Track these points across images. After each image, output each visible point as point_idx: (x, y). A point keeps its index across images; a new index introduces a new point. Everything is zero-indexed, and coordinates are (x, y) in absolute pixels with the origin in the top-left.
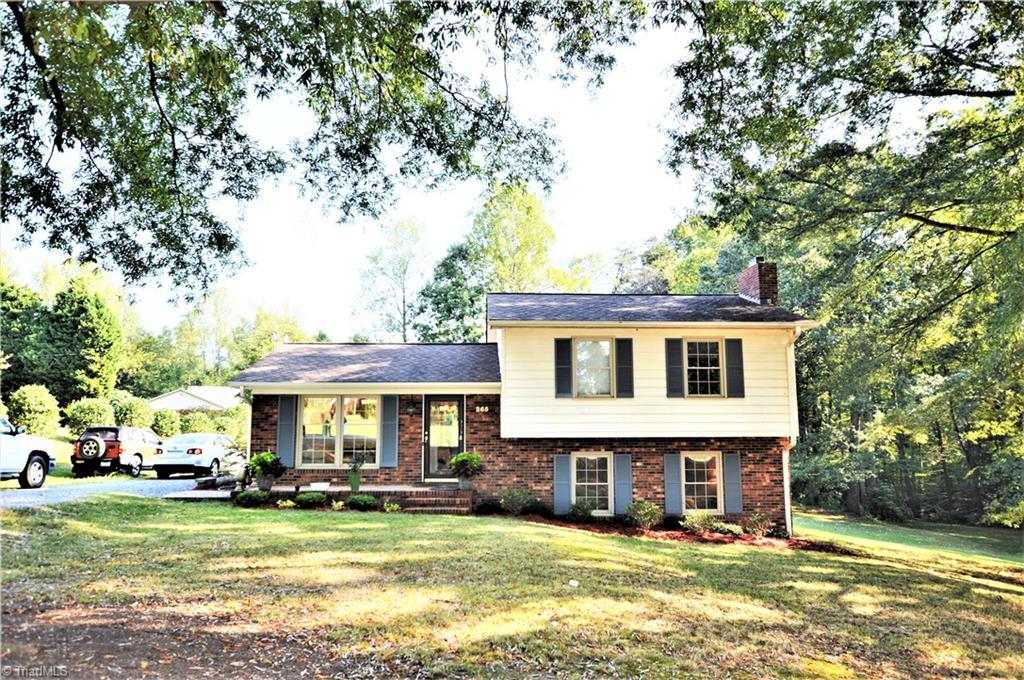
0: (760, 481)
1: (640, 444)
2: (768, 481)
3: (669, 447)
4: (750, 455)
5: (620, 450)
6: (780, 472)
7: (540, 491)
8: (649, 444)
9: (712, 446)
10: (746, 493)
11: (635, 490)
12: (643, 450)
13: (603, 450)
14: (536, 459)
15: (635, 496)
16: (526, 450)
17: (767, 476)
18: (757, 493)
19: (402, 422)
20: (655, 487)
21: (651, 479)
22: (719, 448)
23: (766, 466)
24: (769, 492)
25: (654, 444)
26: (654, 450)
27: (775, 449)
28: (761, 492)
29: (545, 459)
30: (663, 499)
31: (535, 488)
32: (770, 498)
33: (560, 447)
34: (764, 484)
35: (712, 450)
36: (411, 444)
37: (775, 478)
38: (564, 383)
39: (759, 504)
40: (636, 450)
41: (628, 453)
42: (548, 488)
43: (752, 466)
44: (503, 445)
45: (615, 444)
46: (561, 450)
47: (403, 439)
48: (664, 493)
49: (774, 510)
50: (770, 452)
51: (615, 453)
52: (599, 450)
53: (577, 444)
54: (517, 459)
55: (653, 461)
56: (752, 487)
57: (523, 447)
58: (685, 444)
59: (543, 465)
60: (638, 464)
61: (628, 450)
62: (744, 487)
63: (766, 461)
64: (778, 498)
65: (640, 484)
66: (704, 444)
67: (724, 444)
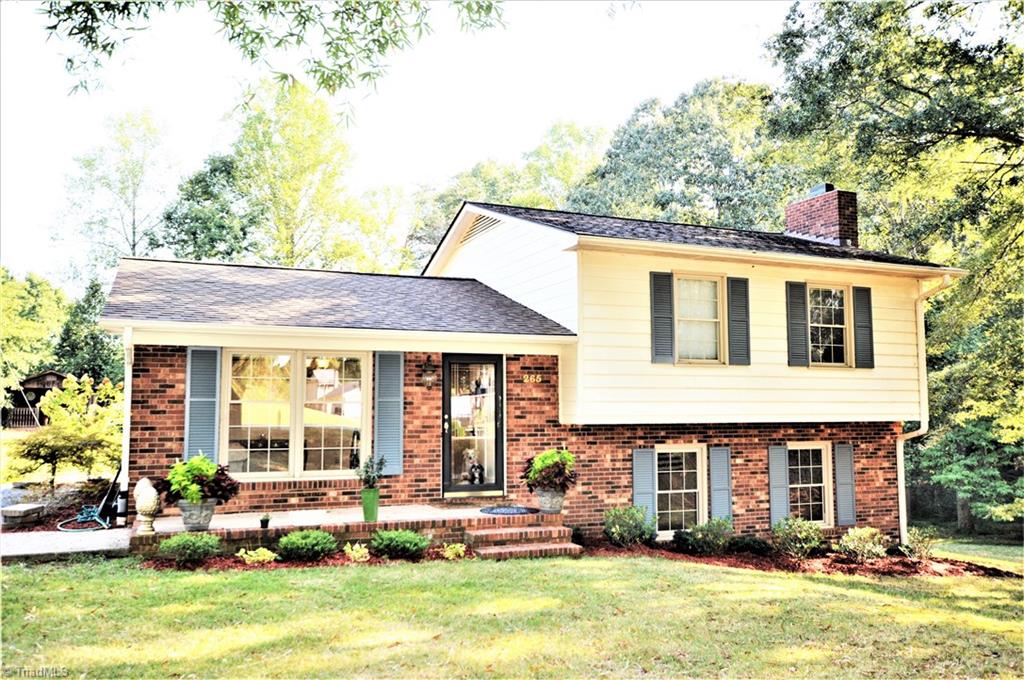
0: (873, 480)
1: (741, 431)
2: (882, 480)
3: (774, 436)
4: (863, 446)
5: (716, 441)
6: (894, 468)
7: (614, 505)
8: (752, 432)
9: (822, 435)
10: (860, 496)
11: (734, 499)
12: (743, 440)
13: (695, 441)
14: (609, 457)
15: (734, 507)
16: (595, 443)
17: (880, 473)
18: (871, 496)
19: (409, 399)
20: (758, 493)
21: (753, 483)
22: (830, 437)
23: (879, 460)
24: (882, 495)
25: (756, 432)
26: (756, 440)
27: (888, 437)
28: (874, 496)
29: (621, 456)
30: (768, 509)
31: (607, 501)
32: (883, 503)
33: (641, 438)
34: (878, 485)
35: (822, 439)
36: (423, 436)
37: (889, 476)
38: (663, 342)
39: (872, 512)
40: (736, 440)
41: (727, 445)
42: (625, 500)
43: (864, 461)
44: (563, 435)
45: (711, 433)
46: (641, 442)
47: (410, 427)
48: (768, 501)
49: (887, 518)
50: (884, 442)
51: (709, 446)
52: (691, 442)
53: (663, 433)
54: (582, 457)
55: (755, 456)
56: (865, 489)
57: (591, 439)
58: (791, 431)
59: (618, 465)
60: (739, 461)
61: (726, 441)
62: (856, 489)
63: (880, 453)
64: (891, 503)
65: (741, 490)
66: (813, 431)
67: (834, 431)
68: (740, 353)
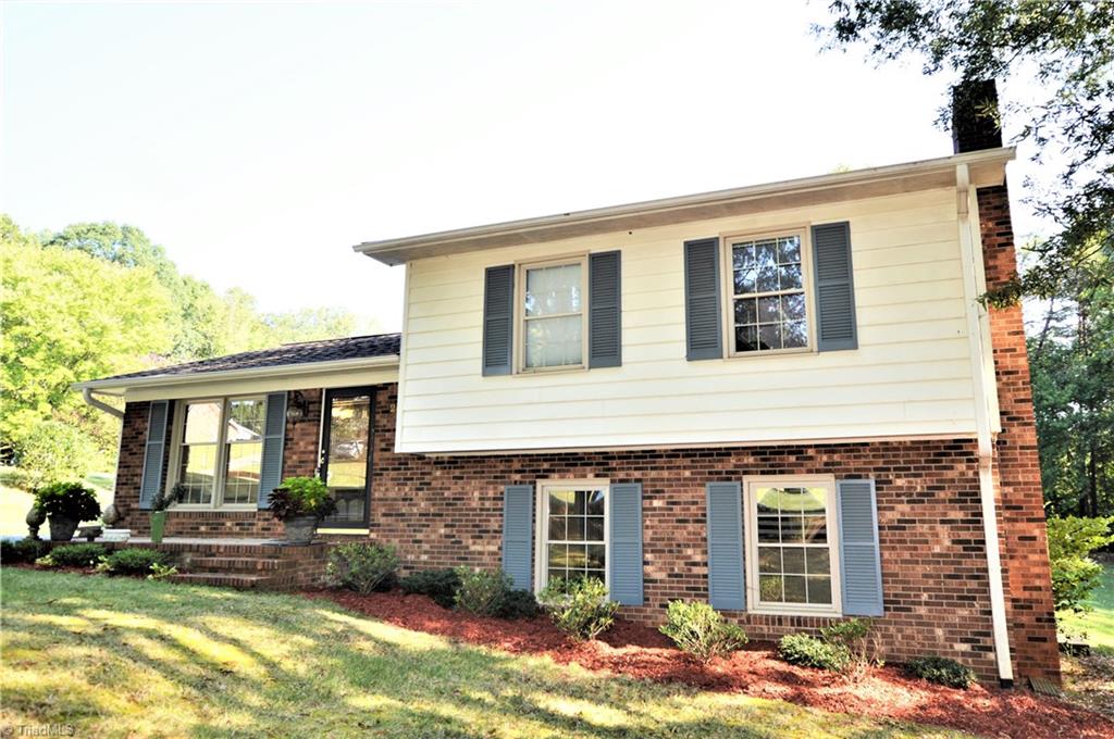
0: (926, 542)
1: (660, 462)
2: (947, 543)
3: (719, 467)
4: (900, 482)
5: (622, 475)
6: (976, 520)
7: (481, 553)
8: (679, 462)
9: (809, 464)
10: (894, 568)
11: (649, 557)
12: (665, 474)
13: (590, 476)
14: (477, 494)
15: (649, 569)
16: (462, 478)
17: (944, 532)
18: (920, 569)
19: (291, 436)
20: (690, 552)
21: (681, 535)
22: (828, 468)
23: (940, 508)
24: (951, 570)
25: (687, 462)
26: (687, 474)
27: (962, 467)
28: (929, 569)
29: (491, 494)
30: (705, 576)
31: (473, 548)
32: (954, 583)
33: (517, 472)
34: (937, 549)
35: (810, 471)
36: (299, 470)
37: (964, 535)
38: (497, 352)
39: (925, 597)
40: (653, 474)
41: (638, 480)
42: (493, 548)
43: (906, 508)
44: (427, 469)
45: (614, 464)
46: (517, 477)
47: (289, 463)
48: (706, 564)
49: (964, 612)
50: (949, 474)
51: (612, 481)
52: (585, 476)
53: (546, 466)
54: (446, 494)
55: (685, 497)
56: (906, 555)
57: (457, 473)
58: (751, 460)
59: (487, 504)
60: (657, 503)
61: (637, 474)
62: (886, 555)
63: (941, 495)
64: (974, 584)
65: (660, 545)
66: (792, 459)
67: (836, 458)
68: (605, 347)
